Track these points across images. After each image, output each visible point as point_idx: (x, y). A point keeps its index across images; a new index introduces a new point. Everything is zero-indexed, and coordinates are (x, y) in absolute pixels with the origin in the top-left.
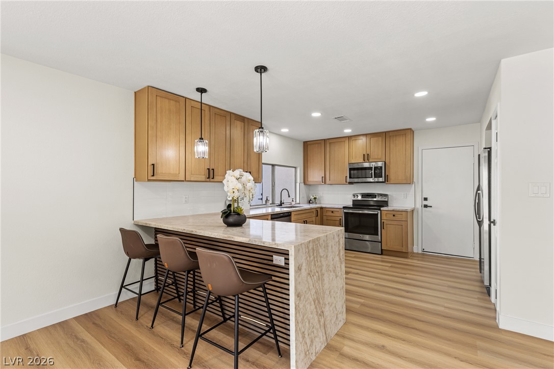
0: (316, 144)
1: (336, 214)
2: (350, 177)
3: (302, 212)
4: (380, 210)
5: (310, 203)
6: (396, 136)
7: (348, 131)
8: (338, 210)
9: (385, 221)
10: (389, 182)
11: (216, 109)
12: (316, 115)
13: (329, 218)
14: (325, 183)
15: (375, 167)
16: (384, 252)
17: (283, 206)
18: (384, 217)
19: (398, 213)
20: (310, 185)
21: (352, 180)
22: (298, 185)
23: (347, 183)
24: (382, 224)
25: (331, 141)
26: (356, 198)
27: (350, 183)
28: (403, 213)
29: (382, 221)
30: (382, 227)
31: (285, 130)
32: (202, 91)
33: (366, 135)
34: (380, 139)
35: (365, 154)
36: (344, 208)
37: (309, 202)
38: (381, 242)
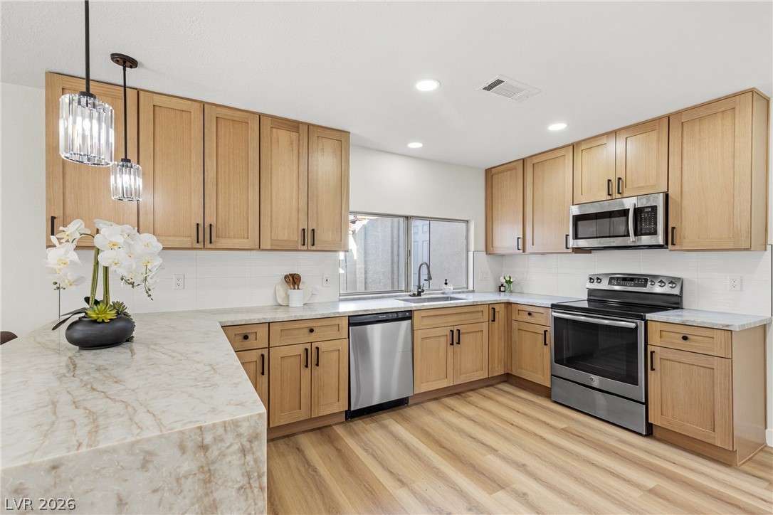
0: (507, 170)
1: (538, 319)
2: (576, 237)
3: (450, 311)
4: (643, 318)
5: (500, 291)
6: (701, 118)
7: (558, 128)
8: (541, 310)
9: (657, 350)
10: (677, 247)
11: (219, 109)
12: (427, 86)
13: (524, 327)
14: (524, 251)
15: (636, 210)
16: (656, 432)
17: (423, 297)
18: (654, 339)
19: (699, 332)
20: (502, 256)
21: (582, 243)
22: (471, 254)
23: (570, 250)
24: (649, 356)
25: (535, 160)
26: (595, 286)
27: (578, 250)
28: (717, 334)
29: (650, 349)
30: (649, 366)
31: (415, 145)
32: (126, 62)
33: (615, 133)
34: (653, 135)
35: (612, 178)
36: (554, 306)
37: (500, 288)
38: (646, 403)
